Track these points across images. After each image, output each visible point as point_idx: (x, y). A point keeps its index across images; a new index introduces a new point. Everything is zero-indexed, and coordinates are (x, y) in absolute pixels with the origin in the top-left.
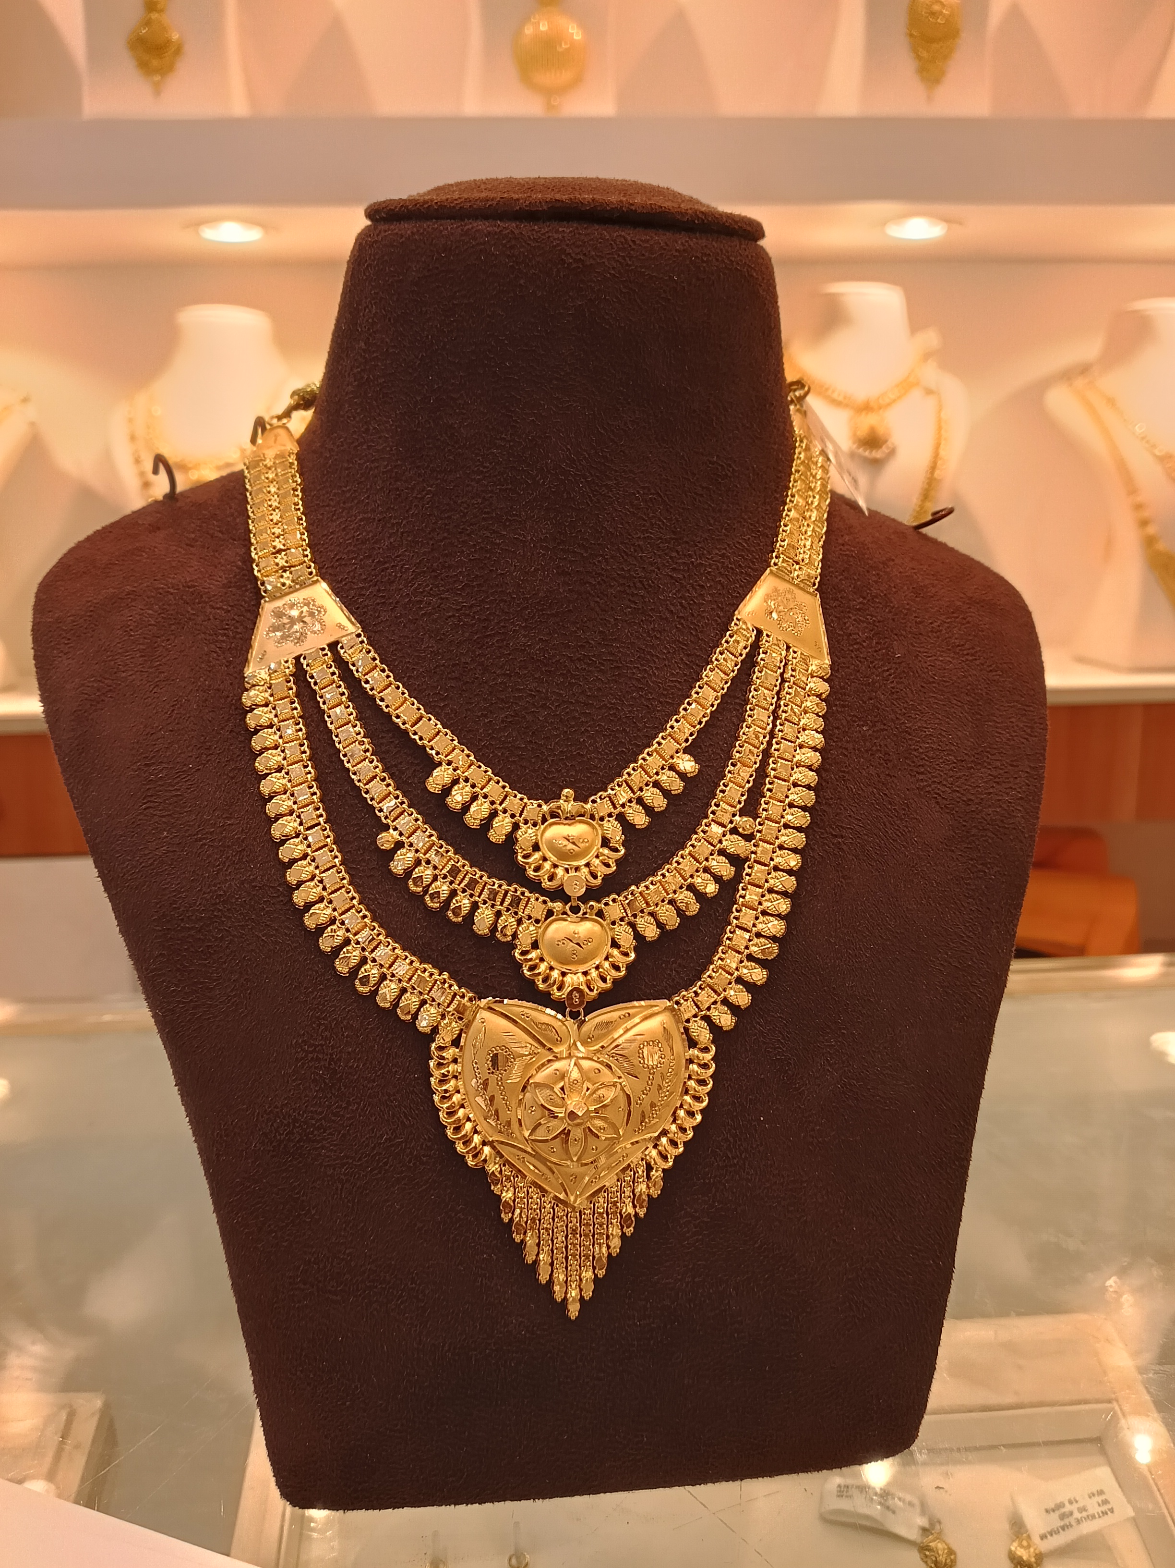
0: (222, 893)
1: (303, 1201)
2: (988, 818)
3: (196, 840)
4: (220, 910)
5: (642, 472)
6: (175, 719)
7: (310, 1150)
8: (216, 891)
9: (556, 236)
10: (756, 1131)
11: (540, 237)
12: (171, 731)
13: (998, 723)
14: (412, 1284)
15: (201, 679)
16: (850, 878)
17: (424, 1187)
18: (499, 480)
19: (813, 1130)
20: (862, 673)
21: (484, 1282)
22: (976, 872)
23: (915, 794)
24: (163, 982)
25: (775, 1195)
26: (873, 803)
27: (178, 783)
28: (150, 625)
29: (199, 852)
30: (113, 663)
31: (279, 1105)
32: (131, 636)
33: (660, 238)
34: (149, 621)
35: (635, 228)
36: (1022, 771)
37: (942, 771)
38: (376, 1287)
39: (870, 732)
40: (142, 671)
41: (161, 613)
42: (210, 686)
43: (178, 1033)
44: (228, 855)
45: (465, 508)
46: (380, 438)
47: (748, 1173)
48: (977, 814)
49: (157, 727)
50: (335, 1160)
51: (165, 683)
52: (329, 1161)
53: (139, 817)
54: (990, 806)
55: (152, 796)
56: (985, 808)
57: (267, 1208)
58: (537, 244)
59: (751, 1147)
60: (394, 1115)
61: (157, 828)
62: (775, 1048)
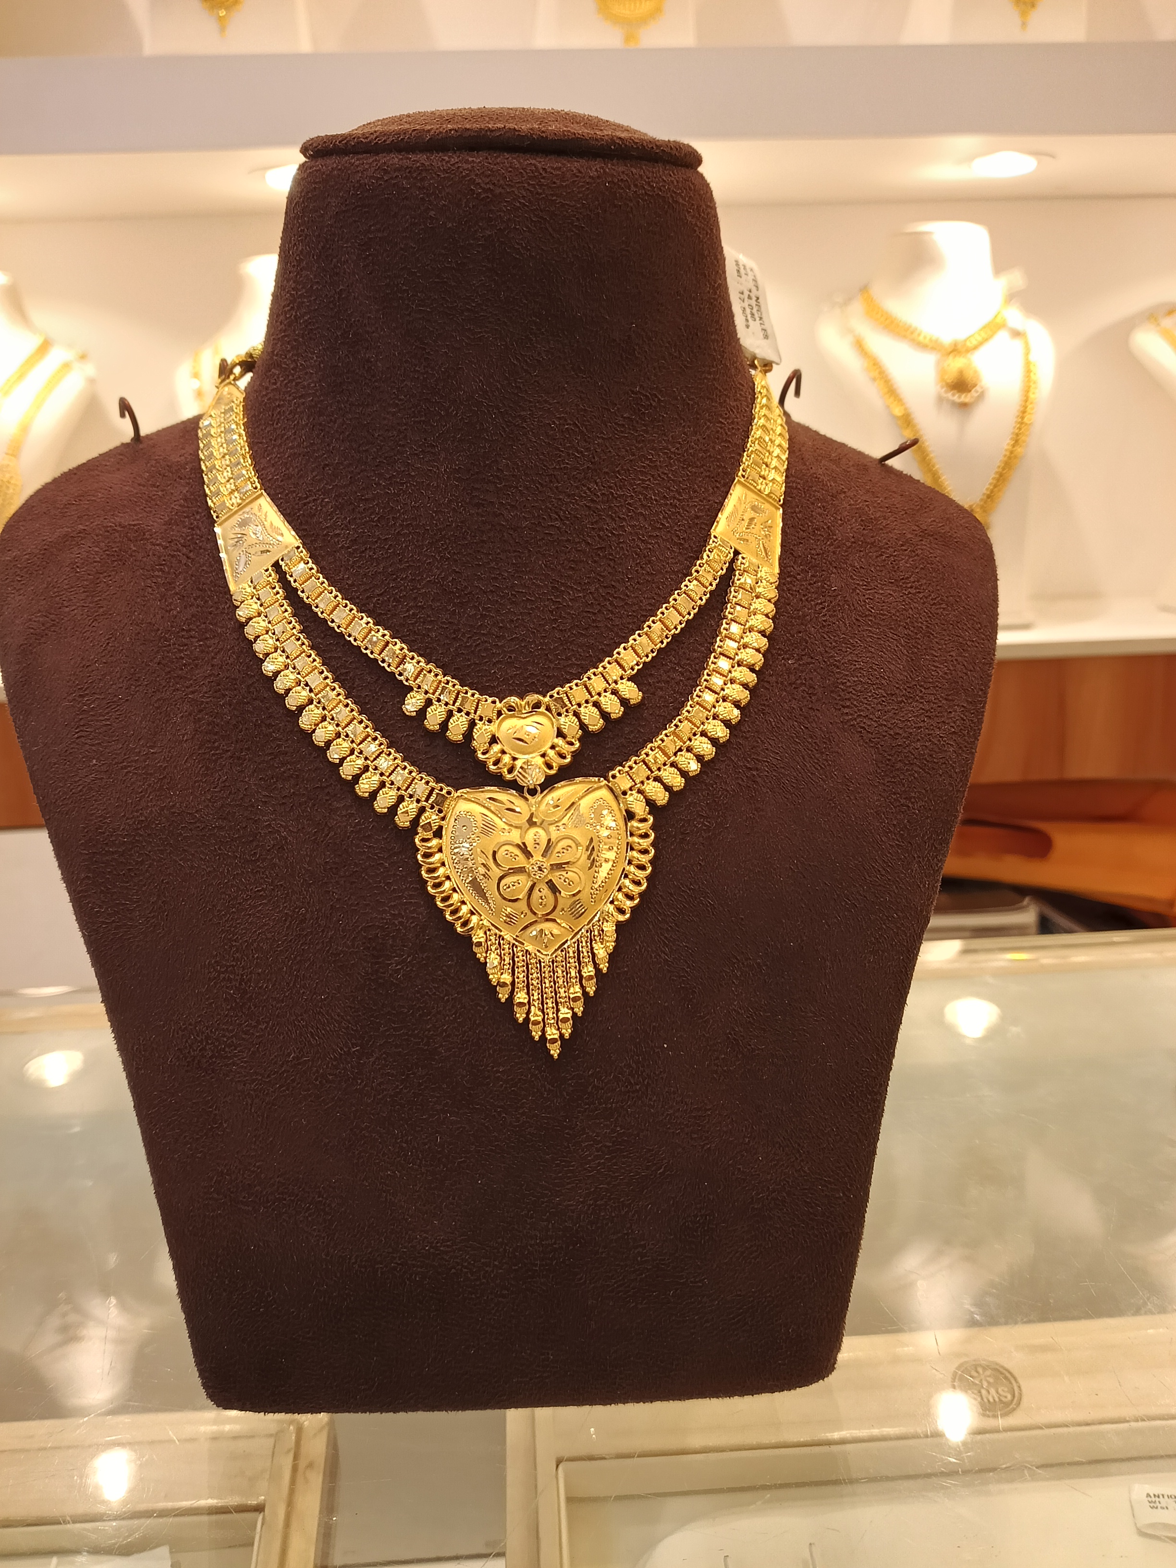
0: (143, 819)
1: (216, 1115)
2: (915, 752)
3: (122, 768)
4: (141, 835)
5: (558, 403)
6: (109, 652)
7: (222, 1066)
8: (138, 817)
9: (465, 166)
10: (659, 1057)
11: (449, 168)
12: (105, 663)
13: (937, 657)
14: (319, 1197)
15: (136, 613)
16: (763, 810)
17: (330, 1105)
18: (414, 412)
19: (717, 1058)
20: (792, 606)
21: (388, 1197)
22: (899, 806)
23: (838, 728)
24: (88, 903)
25: (678, 1122)
26: (792, 737)
27: (108, 713)
28: (95, 562)
29: (124, 779)
30: (58, 598)
31: (193, 1023)
32: (78, 572)
33: (575, 165)
34: (94, 558)
35: (547, 156)
36: (958, 706)
37: (870, 705)
38: (285, 1200)
39: (796, 665)
40: (84, 606)
41: (106, 551)
42: (143, 620)
43: (101, 952)
44: (151, 782)
45: (381, 441)
46: (306, 374)
47: (650, 1099)
48: (905, 748)
49: (93, 660)
50: (245, 1076)
51: (103, 617)
52: (239, 1077)
53: (72, 746)
54: (918, 740)
55: (83, 725)
56: (914, 742)
57: (183, 1121)
58: (447, 175)
59: (654, 1073)
60: (301, 1034)
61: (87, 756)
62: (680, 977)
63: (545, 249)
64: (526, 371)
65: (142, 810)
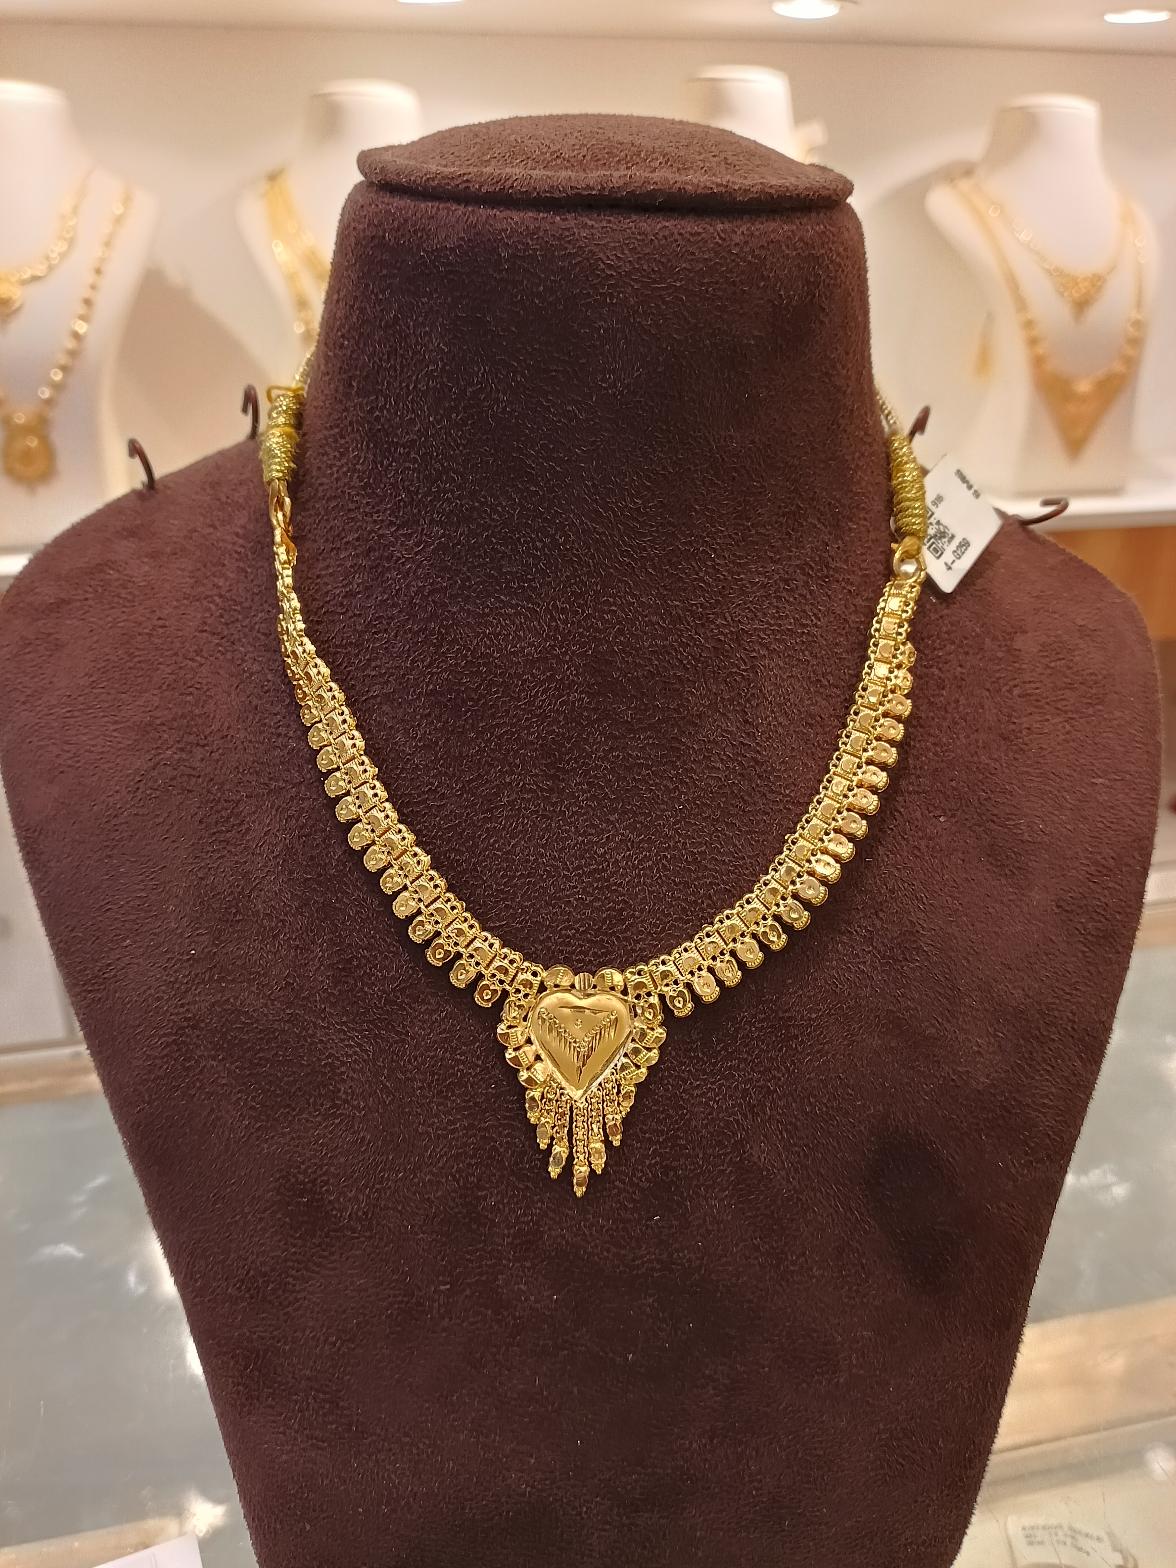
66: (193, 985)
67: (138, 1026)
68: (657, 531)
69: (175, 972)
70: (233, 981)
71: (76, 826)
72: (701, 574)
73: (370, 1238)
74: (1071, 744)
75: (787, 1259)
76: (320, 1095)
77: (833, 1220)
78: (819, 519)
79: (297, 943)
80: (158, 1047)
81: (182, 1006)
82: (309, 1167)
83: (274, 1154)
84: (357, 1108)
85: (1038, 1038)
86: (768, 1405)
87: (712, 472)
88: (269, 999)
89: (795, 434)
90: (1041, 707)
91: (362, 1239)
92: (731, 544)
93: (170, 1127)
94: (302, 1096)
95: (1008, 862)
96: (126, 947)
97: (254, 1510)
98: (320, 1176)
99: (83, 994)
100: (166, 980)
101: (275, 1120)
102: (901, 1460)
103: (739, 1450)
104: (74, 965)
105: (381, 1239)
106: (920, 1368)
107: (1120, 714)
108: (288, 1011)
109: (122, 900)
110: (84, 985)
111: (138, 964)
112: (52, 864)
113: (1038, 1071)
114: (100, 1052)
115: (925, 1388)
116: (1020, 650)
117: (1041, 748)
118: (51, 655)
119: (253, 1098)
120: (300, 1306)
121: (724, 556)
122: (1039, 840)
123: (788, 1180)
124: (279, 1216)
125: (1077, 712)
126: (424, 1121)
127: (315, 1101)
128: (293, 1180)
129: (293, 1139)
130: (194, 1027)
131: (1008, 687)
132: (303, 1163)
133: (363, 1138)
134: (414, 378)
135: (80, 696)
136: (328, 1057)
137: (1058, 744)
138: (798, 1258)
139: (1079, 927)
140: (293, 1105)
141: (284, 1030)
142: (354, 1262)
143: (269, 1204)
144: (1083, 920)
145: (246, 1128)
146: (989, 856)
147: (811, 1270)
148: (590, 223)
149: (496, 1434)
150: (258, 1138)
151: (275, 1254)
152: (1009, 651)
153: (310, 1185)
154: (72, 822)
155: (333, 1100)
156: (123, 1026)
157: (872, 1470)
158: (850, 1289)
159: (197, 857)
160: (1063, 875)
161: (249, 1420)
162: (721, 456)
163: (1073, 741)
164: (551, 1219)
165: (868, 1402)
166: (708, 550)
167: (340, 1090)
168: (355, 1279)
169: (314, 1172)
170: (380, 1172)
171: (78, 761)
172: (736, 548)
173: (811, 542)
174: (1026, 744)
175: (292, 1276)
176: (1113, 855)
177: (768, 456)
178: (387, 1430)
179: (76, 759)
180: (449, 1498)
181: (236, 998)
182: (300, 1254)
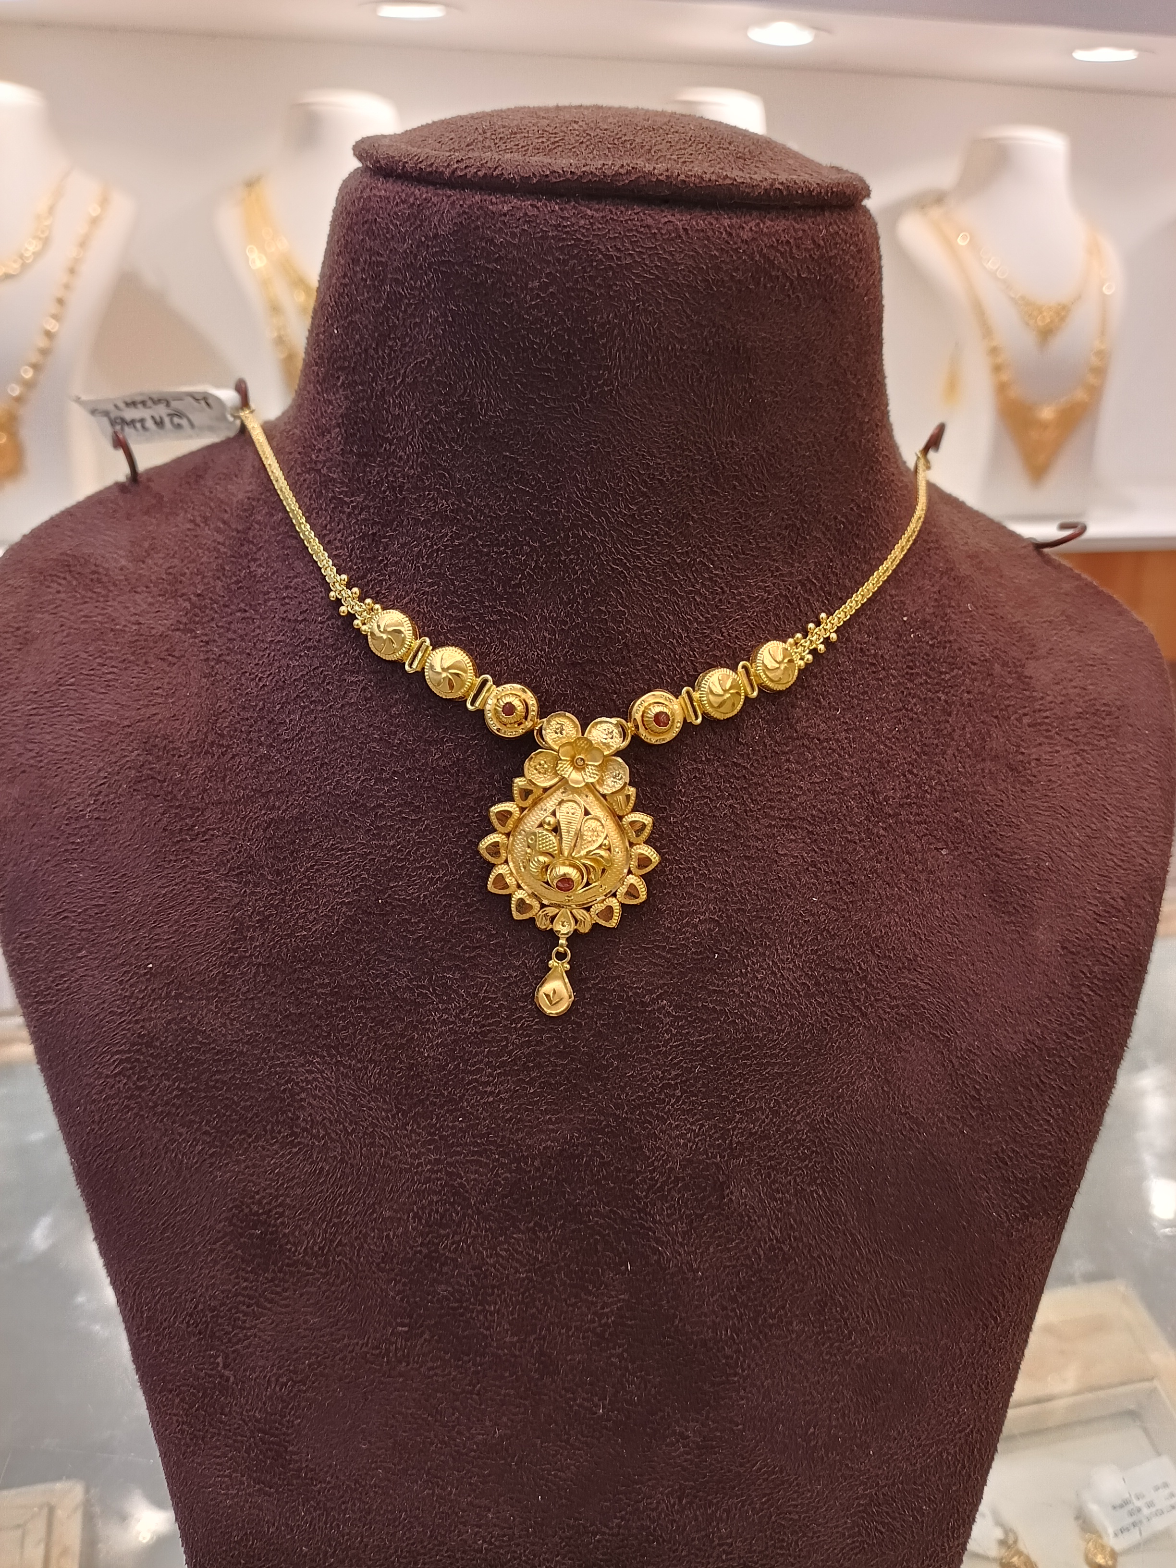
9: (582, 222)
35: (689, 210)
63: (679, 336)
64: (644, 494)
65: (143, 1020)
66: (149, 1000)
67: (91, 1041)
68: (653, 540)
69: (131, 986)
70: (191, 998)
71: (35, 830)
72: (698, 587)
73: (325, 1275)
74: (1082, 777)
75: (765, 1311)
76: (278, 1122)
77: (816, 1273)
78: (824, 533)
79: (260, 960)
80: (111, 1065)
81: (137, 1022)
82: (264, 1197)
83: (227, 1182)
84: (316, 1137)
85: (1038, 1085)
86: (741, 1465)
87: (711, 480)
88: (229, 1018)
89: (800, 443)
90: (1052, 738)
91: (317, 1275)
92: (730, 556)
93: (120, 1149)
94: (259, 1122)
95: (1012, 899)
96: (81, 958)
97: (196, 1556)
98: (275, 1207)
99: (35, 1006)
100: (121, 994)
101: (230, 1146)
102: (880, 1527)
103: (709, 1511)
104: (26, 974)
105: (337, 1276)
106: (904, 1431)
107: (1134, 748)
108: (247, 1032)
109: (79, 908)
110: (36, 997)
111: (93, 976)
112: (9, 868)
113: (1037, 1120)
114: (51, 1068)
115: (908, 1452)
116: (1031, 678)
117: (1050, 780)
118: (19, 649)
119: (208, 1122)
120: (250, 1344)
121: (722, 568)
122: (1046, 876)
123: (770, 1229)
124: (230, 1248)
125: (1089, 744)
126: (386, 1153)
127: (273, 1128)
128: (247, 1211)
129: (247, 1167)
130: (148, 1045)
131: (1017, 716)
132: (257, 1193)
133: (322, 1168)
134: (402, 371)
135: (46, 693)
136: (287, 1082)
137: (1069, 776)
138: (777, 1311)
139: (1085, 970)
140: (249, 1132)
141: (241, 1053)
142: (308, 1300)
143: (221, 1235)
144: (1090, 963)
145: (199, 1153)
146: (992, 892)
147: (791, 1323)
148: (589, 212)
149: (452, 1487)
150: (212, 1164)
151: (225, 1287)
152: (1019, 678)
153: (264, 1216)
154: (31, 824)
155: (291, 1128)
156: (75, 1041)
157: (849, 1536)
158: (831, 1345)
159: (158, 866)
160: (1069, 915)
161: (193, 1461)
162: (722, 463)
163: (1084, 773)
164: (518, 1261)
165: (847, 1465)
166: (705, 561)
167: (299, 1117)
168: (308, 1317)
169: (269, 1203)
170: (338, 1205)
171: (41, 761)
172: (735, 559)
173: (816, 557)
174: (1035, 776)
175: (243, 1311)
176: (1124, 896)
177: (772, 465)
178: (337, 1477)
179: (39, 759)
180: (402, 1551)
181: (193, 1016)
182: (251, 1288)
